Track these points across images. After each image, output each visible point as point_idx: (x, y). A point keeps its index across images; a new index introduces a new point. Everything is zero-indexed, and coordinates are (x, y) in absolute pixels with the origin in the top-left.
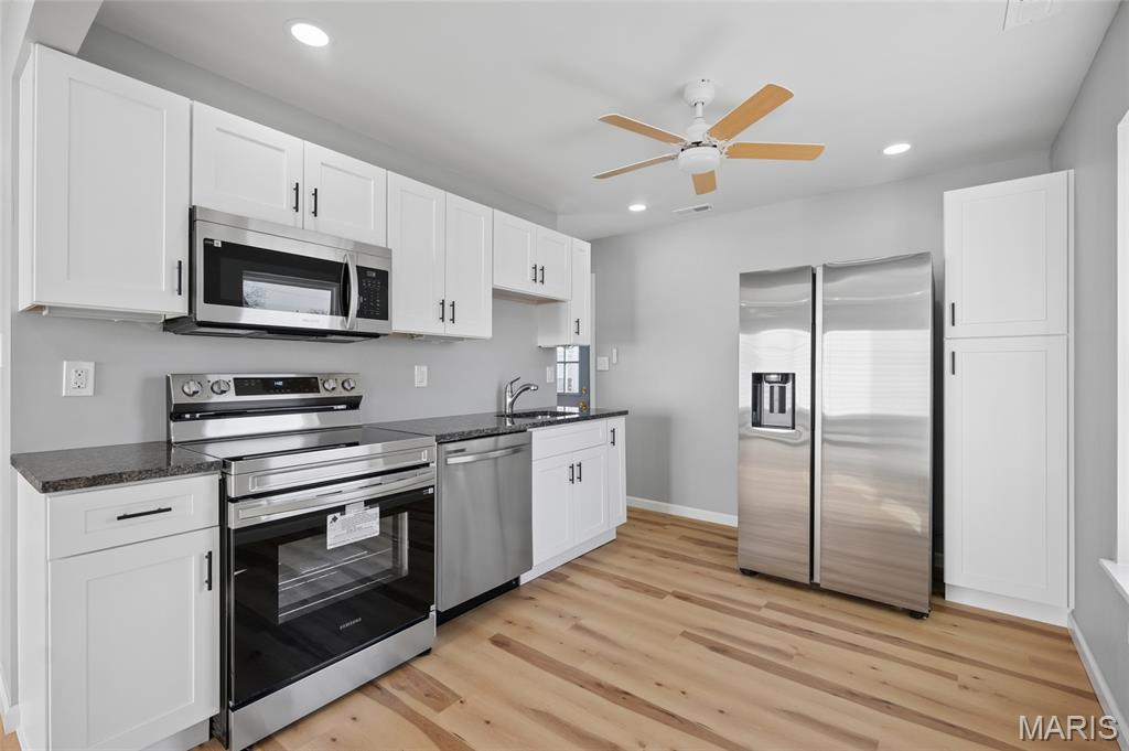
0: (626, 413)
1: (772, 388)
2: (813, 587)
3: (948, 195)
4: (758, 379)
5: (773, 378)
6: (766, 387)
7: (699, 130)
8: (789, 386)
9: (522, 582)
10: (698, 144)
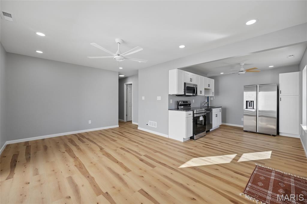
0: (221, 107)
1: (249, 103)
2: (256, 133)
3: (280, 74)
4: (247, 102)
5: (249, 101)
6: (248, 103)
7: (242, 69)
8: (252, 103)
9: (210, 131)
10: (242, 71)
